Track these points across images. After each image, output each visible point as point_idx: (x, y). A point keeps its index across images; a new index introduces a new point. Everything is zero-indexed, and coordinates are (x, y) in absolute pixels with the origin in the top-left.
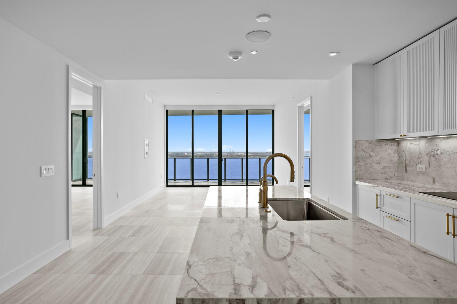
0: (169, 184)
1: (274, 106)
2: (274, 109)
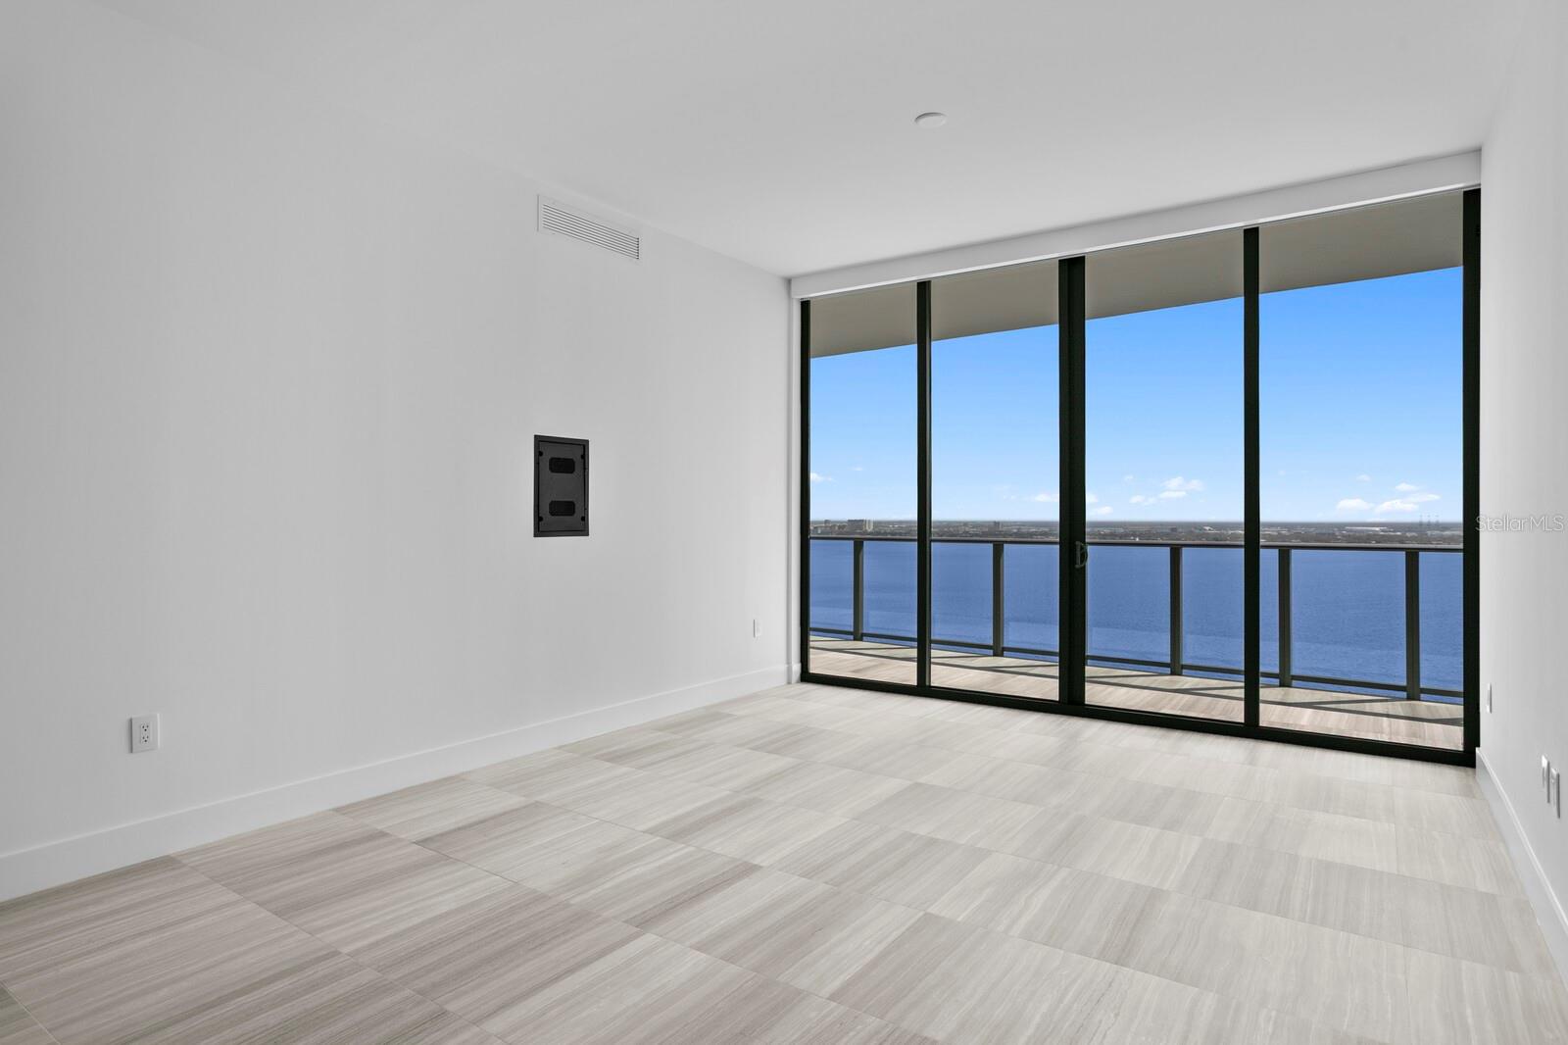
1: (1480, 154)
2: (1480, 175)
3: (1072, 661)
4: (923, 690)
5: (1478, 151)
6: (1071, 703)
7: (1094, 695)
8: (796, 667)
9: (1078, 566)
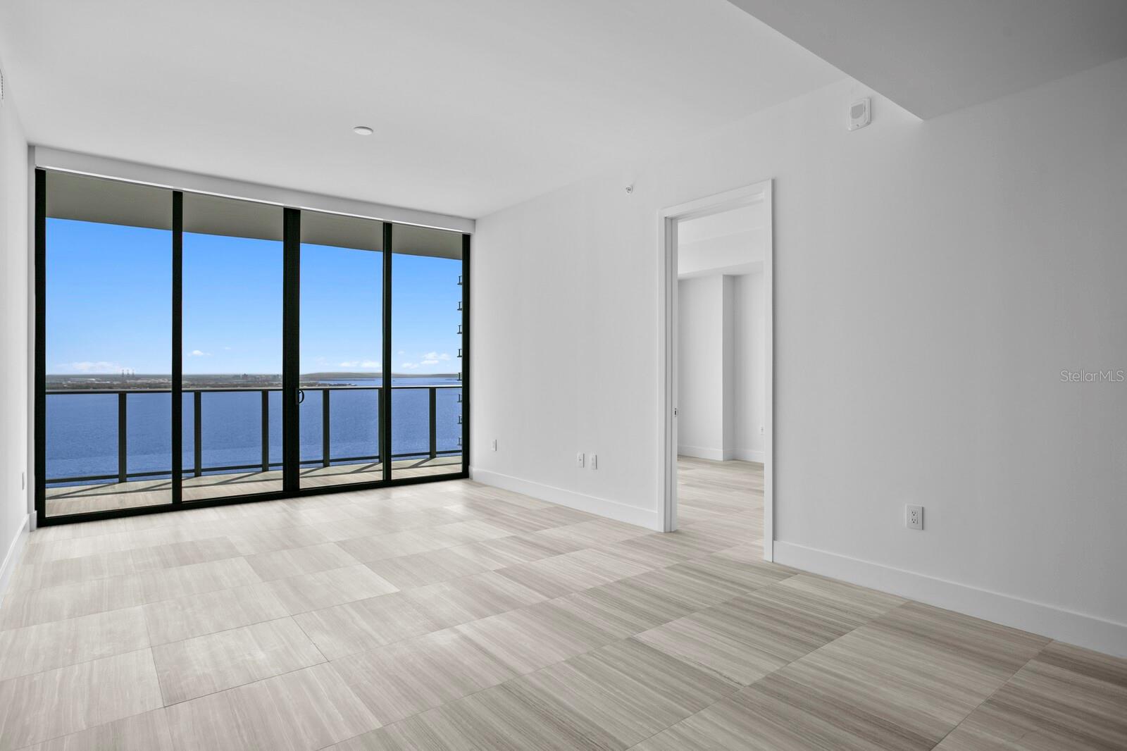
0: (51, 512)
1: (475, 224)
2: (475, 231)
4: (178, 505)
5: (474, 221)
8: (33, 514)
9: (297, 403)
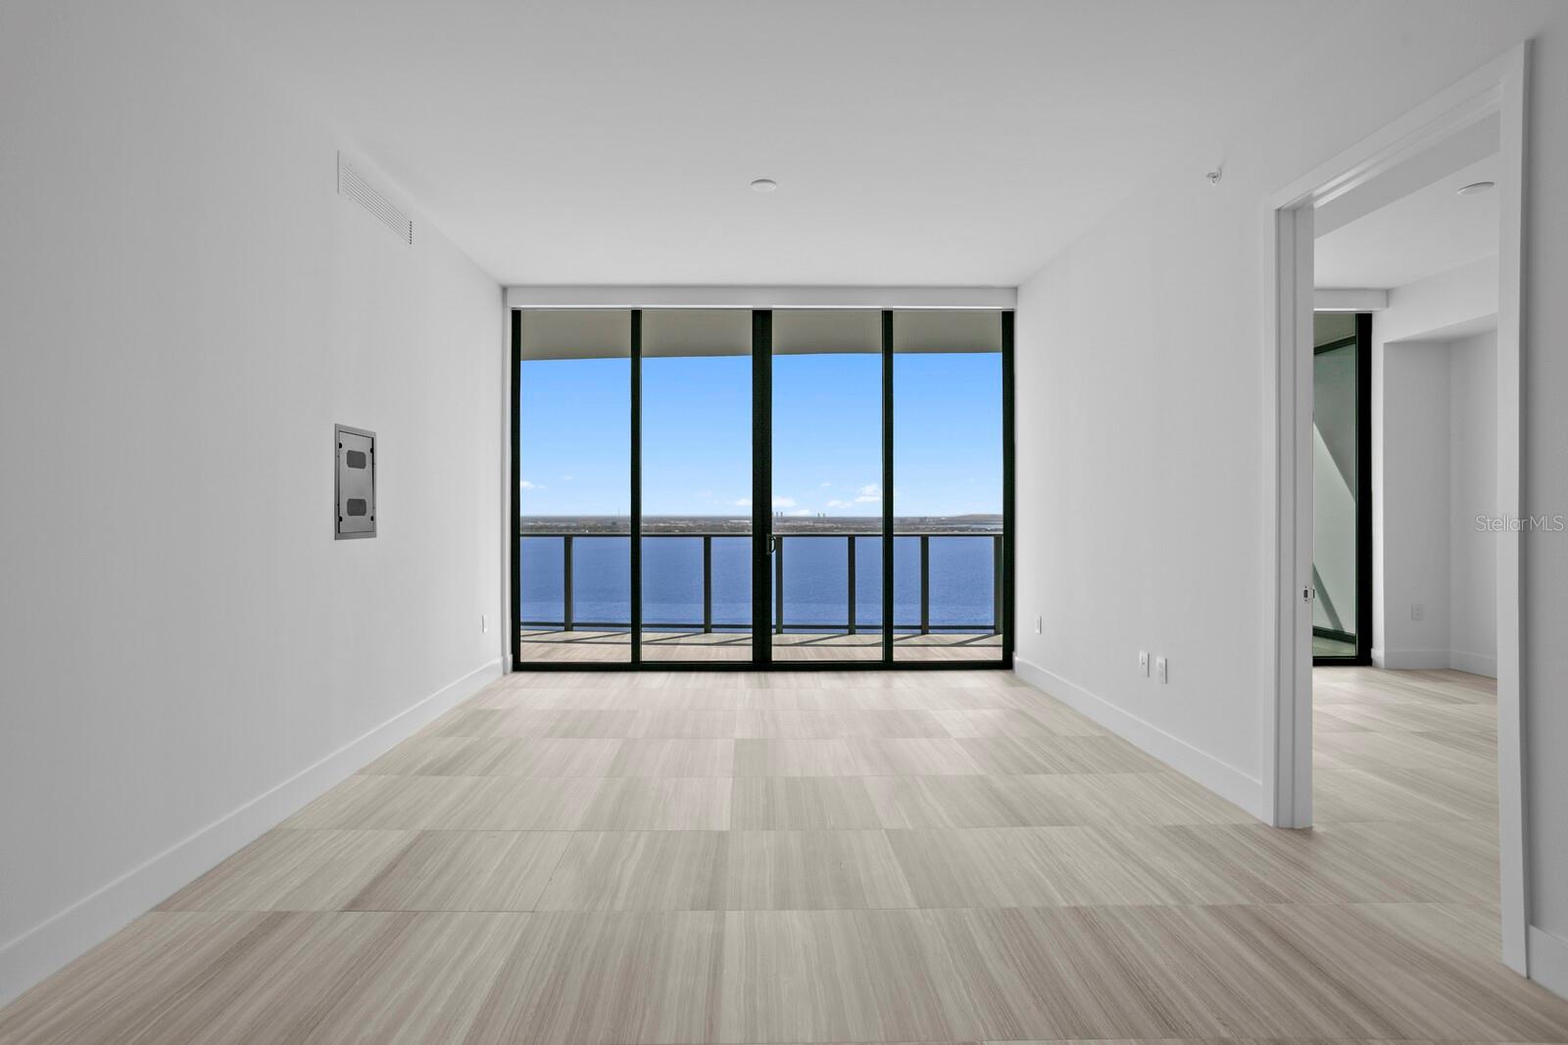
0: (526, 657)
1: (1017, 293)
2: (1017, 305)
3: (762, 631)
4: (637, 665)
5: (1016, 289)
6: (762, 662)
7: (778, 655)
8: (510, 657)
9: (768, 553)
